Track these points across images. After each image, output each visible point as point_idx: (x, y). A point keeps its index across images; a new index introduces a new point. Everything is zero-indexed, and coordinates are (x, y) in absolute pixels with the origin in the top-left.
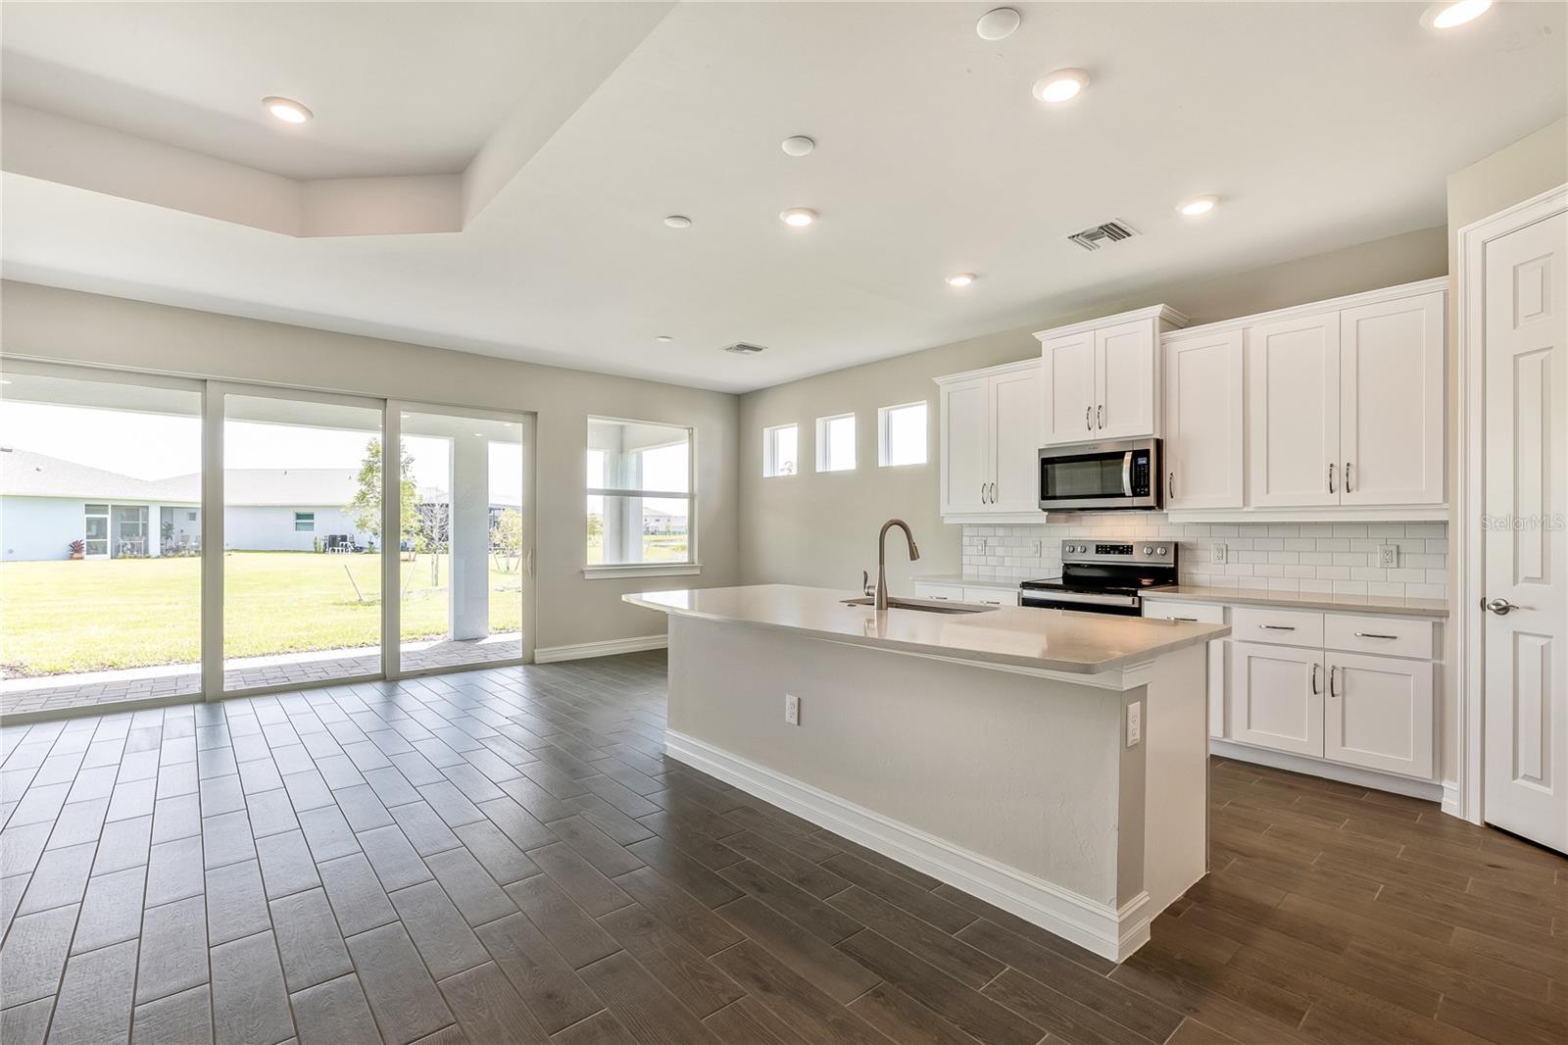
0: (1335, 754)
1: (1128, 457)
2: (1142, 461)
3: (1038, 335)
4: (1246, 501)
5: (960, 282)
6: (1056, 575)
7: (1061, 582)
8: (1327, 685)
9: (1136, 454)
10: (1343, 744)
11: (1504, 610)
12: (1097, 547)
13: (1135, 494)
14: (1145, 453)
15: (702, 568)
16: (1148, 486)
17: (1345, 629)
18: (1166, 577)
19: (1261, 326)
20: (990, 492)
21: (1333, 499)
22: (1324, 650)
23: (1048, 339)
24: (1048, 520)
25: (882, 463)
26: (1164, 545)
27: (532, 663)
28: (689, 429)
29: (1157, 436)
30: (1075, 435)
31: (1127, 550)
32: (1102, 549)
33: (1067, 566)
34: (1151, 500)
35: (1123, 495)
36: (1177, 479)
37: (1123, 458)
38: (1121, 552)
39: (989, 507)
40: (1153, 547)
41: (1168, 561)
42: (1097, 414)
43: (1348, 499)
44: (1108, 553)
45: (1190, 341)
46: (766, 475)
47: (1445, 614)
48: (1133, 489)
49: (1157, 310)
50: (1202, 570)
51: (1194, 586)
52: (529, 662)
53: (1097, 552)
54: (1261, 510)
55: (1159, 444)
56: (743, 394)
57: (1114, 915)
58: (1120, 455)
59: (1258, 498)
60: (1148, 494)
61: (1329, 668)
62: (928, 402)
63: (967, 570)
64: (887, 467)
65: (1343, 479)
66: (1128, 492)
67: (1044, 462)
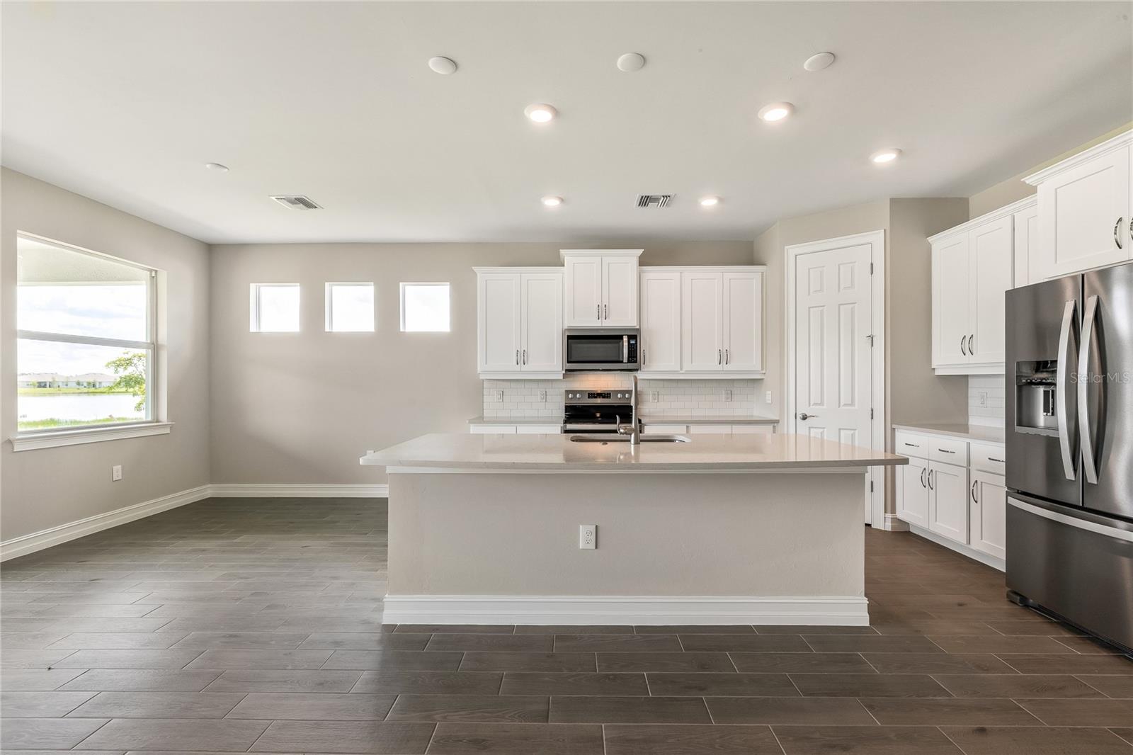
1: (625, 339)
2: (633, 342)
3: (563, 252)
4: (681, 369)
5: (551, 203)
9: (631, 337)
11: (805, 418)
12: (589, 394)
13: (629, 361)
14: (635, 337)
15: (172, 427)
16: (636, 357)
19: (689, 274)
23: (568, 255)
24: (564, 377)
25: (402, 330)
26: (628, 392)
28: (151, 271)
29: (638, 327)
30: (589, 322)
31: (606, 395)
32: (592, 395)
34: (636, 366)
35: (622, 362)
36: (649, 353)
37: (622, 339)
38: (604, 397)
40: (622, 392)
41: (629, 402)
42: (603, 311)
44: (596, 397)
45: (655, 275)
46: (253, 329)
47: (778, 422)
48: (629, 358)
49: (637, 252)
50: (645, 407)
53: (589, 397)
54: (688, 372)
55: (639, 331)
56: (219, 245)
57: (864, 600)
58: (621, 337)
59: (687, 365)
60: (636, 363)
62: (451, 284)
63: (486, 414)
64: (404, 332)
65: (725, 357)
66: (625, 360)
67: (569, 337)
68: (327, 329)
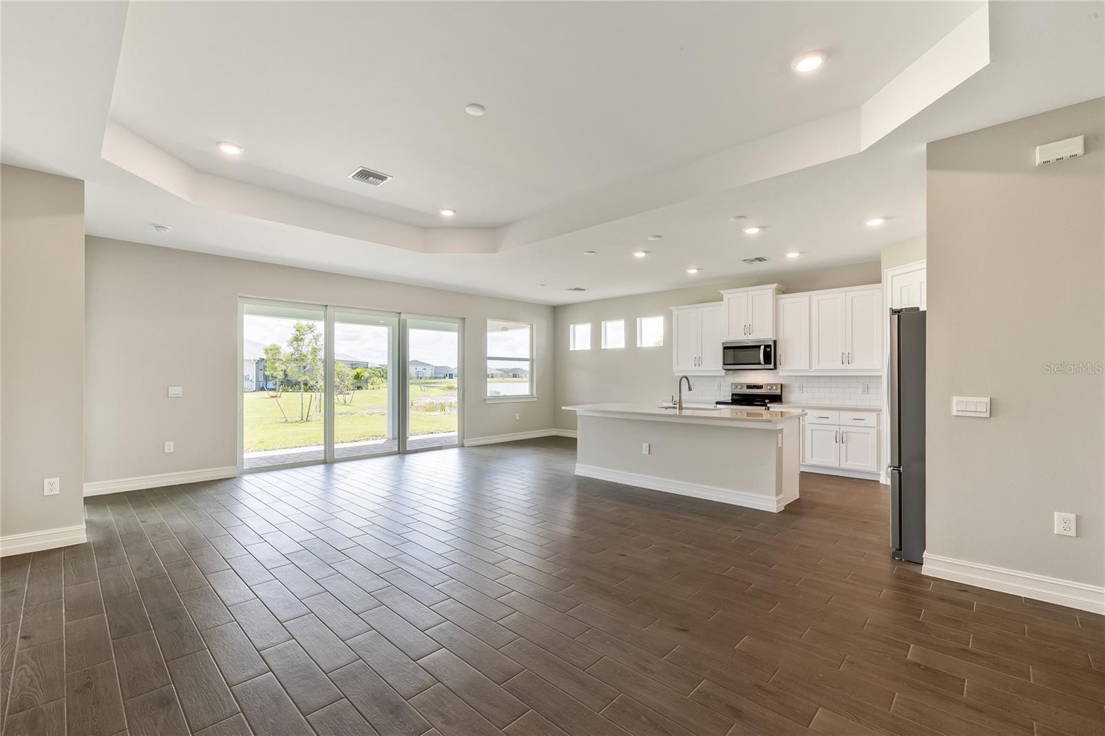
0: (844, 465)
1: (762, 347)
2: (768, 350)
3: (721, 292)
4: (810, 368)
5: (693, 271)
6: (729, 399)
7: (730, 401)
8: (841, 439)
9: (766, 347)
10: (846, 461)
12: (747, 386)
13: (766, 363)
14: (770, 346)
15: (538, 398)
16: (771, 360)
17: (847, 417)
18: (777, 399)
19: (817, 296)
20: (698, 361)
21: (843, 367)
22: (840, 425)
23: (727, 294)
24: (726, 374)
25: (639, 345)
26: (776, 385)
27: (463, 446)
28: (530, 324)
29: (774, 339)
30: (739, 337)
31: (760, 387)
32: (749, 387)
33: (733, 395)
34: (772, 366)
35: (760, 364)
36: (783, 357)
38: (758, 388)
39: (698, 368)
40: (772, 385)
41: (778, 392)
42: (748, 329)
43: (849, 367)
44: (752, 388)
45: (789, 300)
46: (571, 349)
47: (880, 410)
48: (764, 362)
49: (775, 285)
50: (792, 396)
51: (788, 403)
52: (462, 446)
53: (747, 388)
54: (816, 371)
55: (775, 342)
56: (557, 306)
57: (775, 499)
58: (759, 347)
59: (815, 367)
60: (771, 364)
61: (841, 433)
62: (665, 316)
64: (641, 347)
65: (847, 359)
66: (762, 362)
67: (725, 348)
68: (603, 347)
